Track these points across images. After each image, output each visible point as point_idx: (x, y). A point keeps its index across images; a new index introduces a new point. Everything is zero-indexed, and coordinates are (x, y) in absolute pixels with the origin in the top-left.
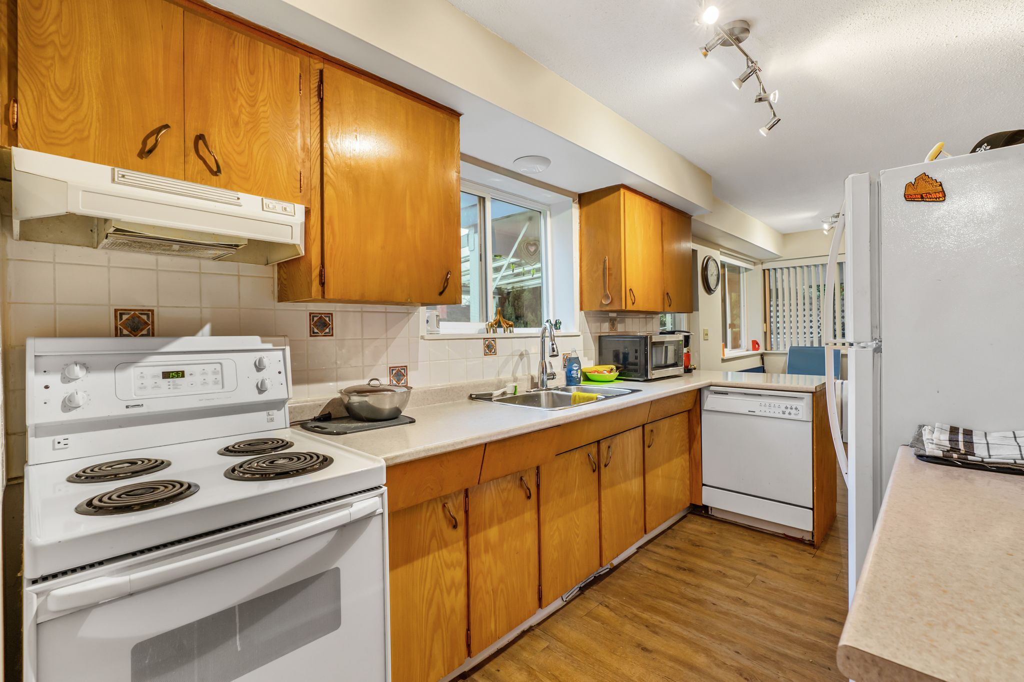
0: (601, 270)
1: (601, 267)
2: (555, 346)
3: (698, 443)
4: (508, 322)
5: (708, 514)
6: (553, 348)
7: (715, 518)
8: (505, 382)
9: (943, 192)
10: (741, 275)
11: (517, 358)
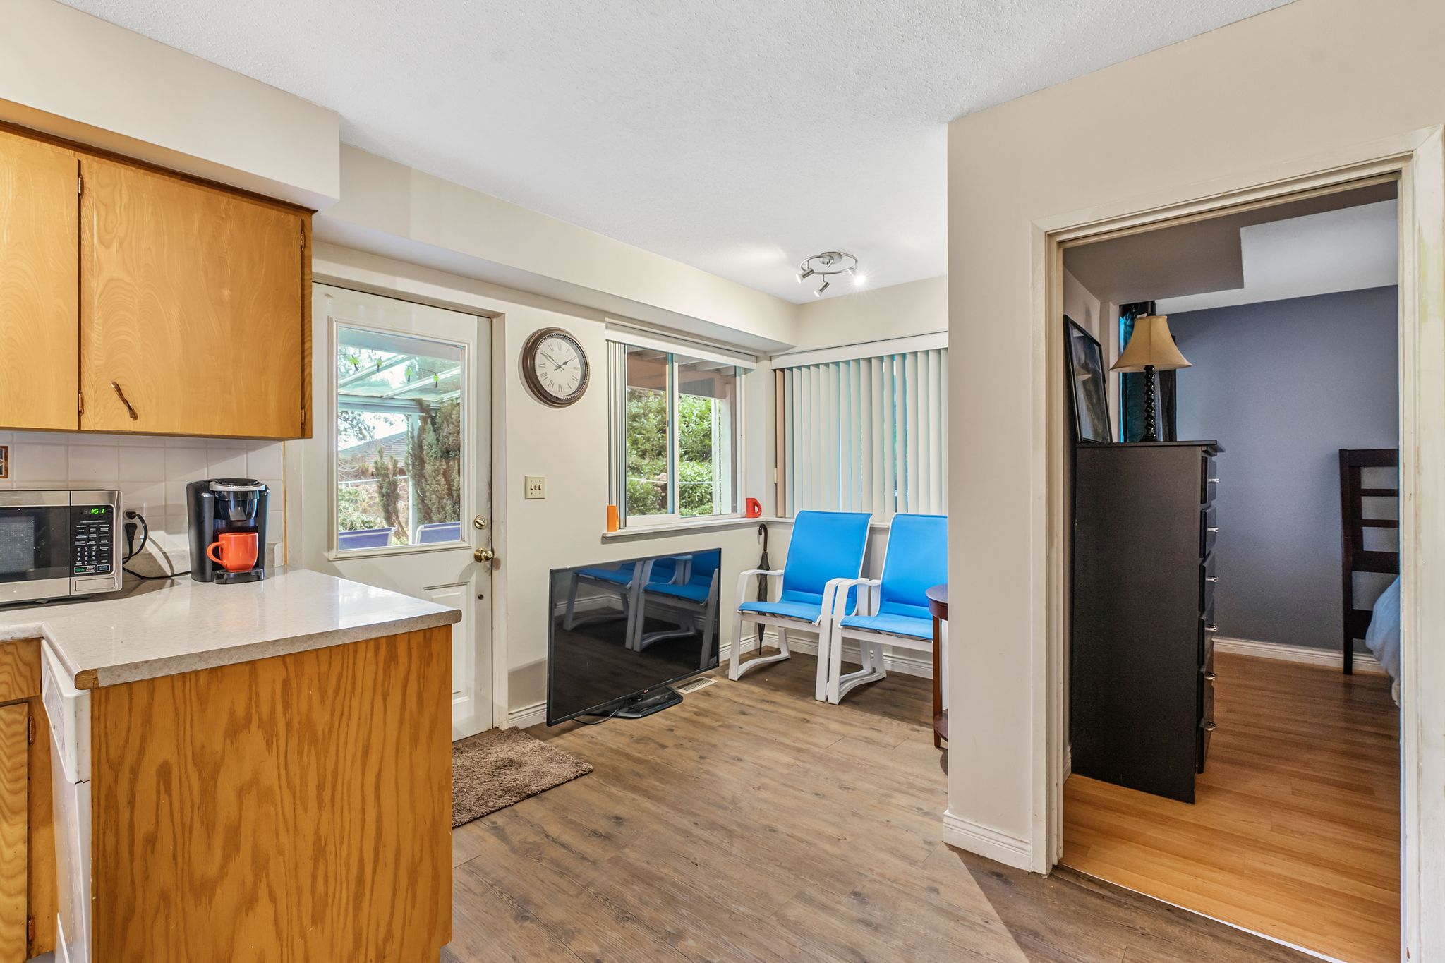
10: (738, 378)
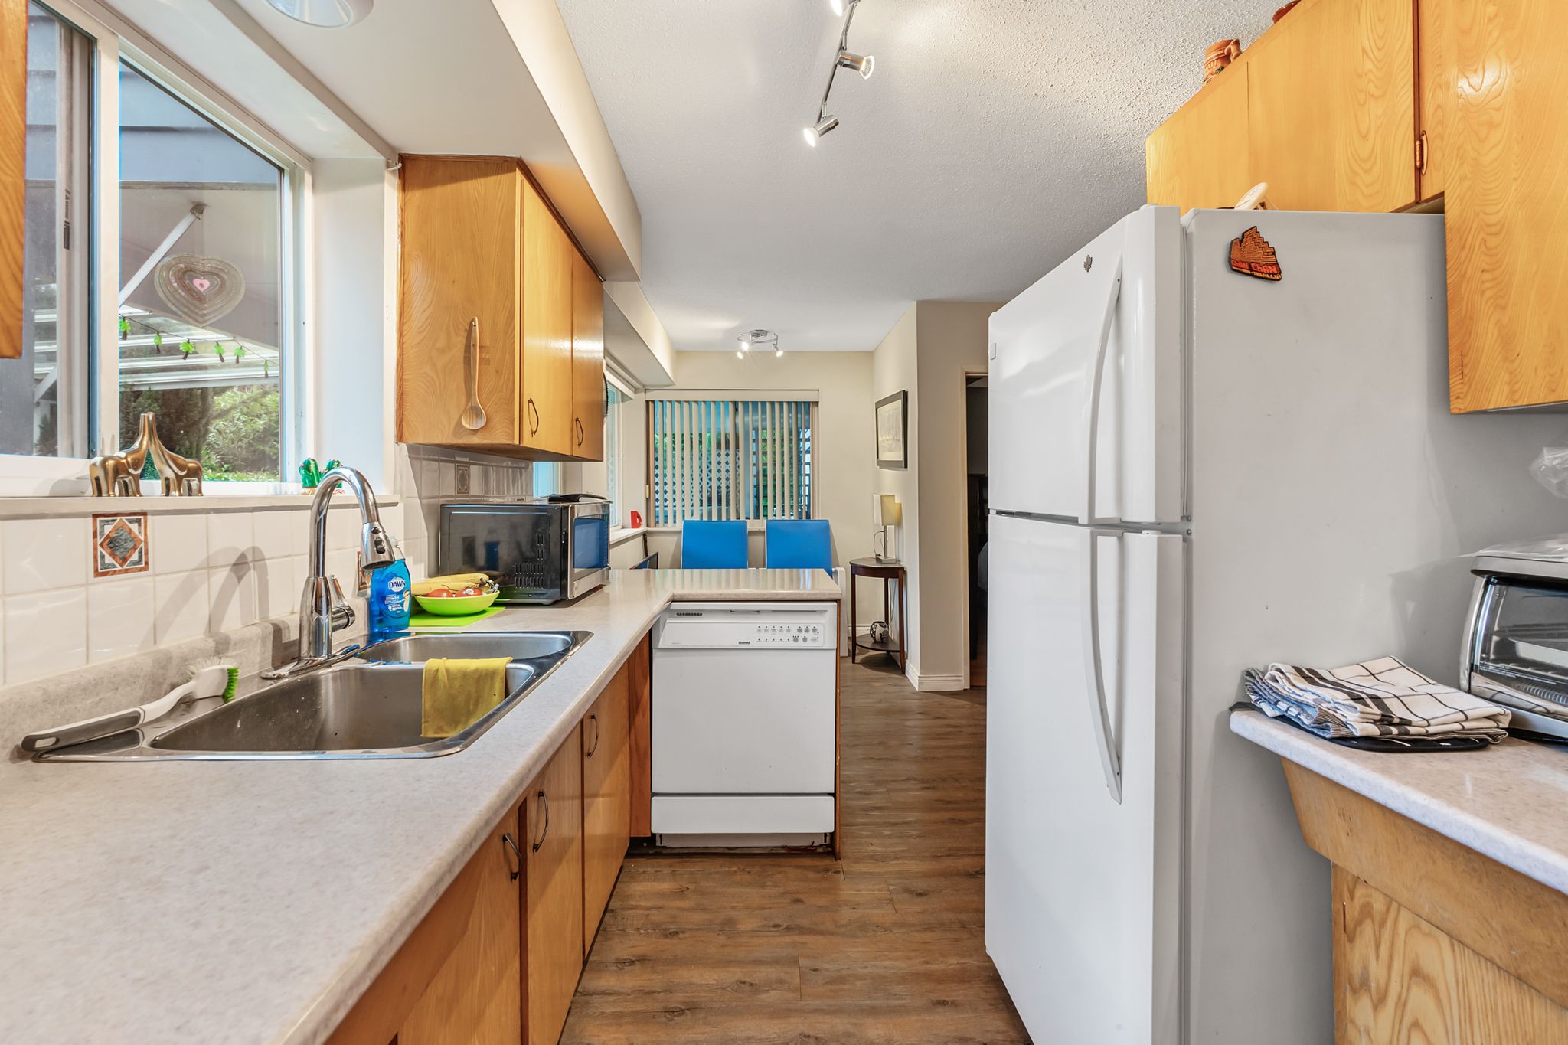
0: (461, 347)
1: (461, 340)
2: (381, 535)
3: (644, 716)
4: (180, 458)
5: (656, 847)
6: (378, 543)
7: (669, 851)
8: (185, 660)
9: (1277, 265)
11: (222, 575)
